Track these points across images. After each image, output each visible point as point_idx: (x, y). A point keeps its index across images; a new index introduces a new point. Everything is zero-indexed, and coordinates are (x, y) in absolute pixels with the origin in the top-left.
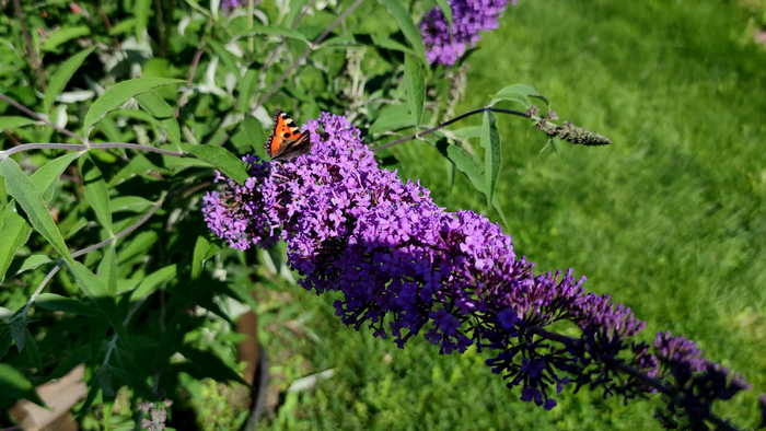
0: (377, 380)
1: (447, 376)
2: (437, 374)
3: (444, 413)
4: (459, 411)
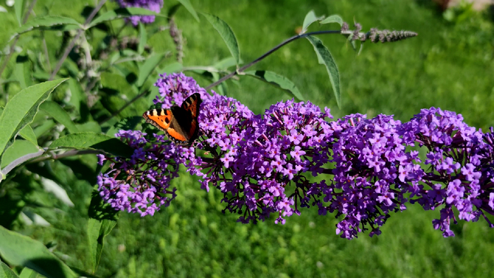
0: (125, 265)
1: (169, 241)
2: (163, 243)
3: (179, 266)
4: (188, 259)
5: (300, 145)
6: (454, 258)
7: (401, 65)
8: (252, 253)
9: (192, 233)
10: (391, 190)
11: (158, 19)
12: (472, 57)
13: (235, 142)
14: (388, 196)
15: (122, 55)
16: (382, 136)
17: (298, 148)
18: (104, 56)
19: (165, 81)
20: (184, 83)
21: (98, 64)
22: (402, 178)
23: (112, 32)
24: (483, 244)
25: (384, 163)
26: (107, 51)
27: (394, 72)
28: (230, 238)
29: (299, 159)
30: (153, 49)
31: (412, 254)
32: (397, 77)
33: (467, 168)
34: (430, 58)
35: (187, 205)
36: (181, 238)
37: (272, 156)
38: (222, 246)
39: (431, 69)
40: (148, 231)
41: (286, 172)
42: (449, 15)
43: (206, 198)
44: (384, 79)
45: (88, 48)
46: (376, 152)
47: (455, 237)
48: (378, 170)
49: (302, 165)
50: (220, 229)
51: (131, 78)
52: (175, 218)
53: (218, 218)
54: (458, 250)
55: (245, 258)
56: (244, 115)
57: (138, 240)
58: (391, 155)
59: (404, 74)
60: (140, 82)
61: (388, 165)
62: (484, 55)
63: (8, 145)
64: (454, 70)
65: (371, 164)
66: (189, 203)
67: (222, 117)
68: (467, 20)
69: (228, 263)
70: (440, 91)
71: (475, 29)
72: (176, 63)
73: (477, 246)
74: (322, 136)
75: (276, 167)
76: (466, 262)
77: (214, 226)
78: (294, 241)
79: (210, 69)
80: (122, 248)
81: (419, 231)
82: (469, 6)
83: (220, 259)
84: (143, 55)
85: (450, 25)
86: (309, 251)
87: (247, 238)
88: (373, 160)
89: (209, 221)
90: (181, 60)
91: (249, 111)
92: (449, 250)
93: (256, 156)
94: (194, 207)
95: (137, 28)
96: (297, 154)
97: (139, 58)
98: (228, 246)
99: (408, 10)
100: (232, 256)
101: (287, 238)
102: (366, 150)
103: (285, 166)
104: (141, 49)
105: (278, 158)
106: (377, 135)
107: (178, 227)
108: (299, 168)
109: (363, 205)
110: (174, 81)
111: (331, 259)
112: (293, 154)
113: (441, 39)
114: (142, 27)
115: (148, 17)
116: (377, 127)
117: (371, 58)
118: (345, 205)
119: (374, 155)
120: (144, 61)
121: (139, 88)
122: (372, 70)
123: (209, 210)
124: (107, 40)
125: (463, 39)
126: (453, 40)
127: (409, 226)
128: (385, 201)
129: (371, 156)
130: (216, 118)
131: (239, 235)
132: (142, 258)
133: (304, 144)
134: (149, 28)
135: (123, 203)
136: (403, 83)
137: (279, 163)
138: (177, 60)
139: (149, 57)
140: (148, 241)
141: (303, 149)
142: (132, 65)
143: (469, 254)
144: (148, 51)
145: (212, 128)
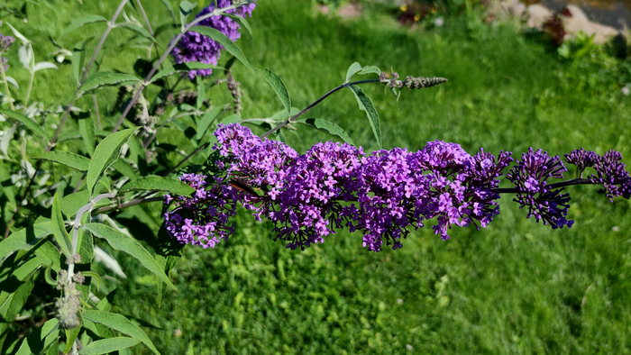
2: (226, 325)
4: (255, 345)
5: (333, 175)
6: (572, 338)
7: (507, 112)
8: (330, 336)
9: (260, 314)
10: (400, 205)
11: (215, 72)
12: (593, 100)
13: (281, 178)
14: (399, 210)
15: (179, 109)
16: (394, 163)
17: (330, 178)
18: (160, 111)
19: (223, 130)
20: (239, 131)
21: (155, 120)
22: (408, 195)
23: (166, 86)
24: (605, 322)
25: (394, 184)
26: (163, 105)
27: (498, 121)
28: (304, 319)
29: (331, 187)
30: (211, 102)
31: (521, 335)
32: (502, 127)
33: (455, 184)
34: (542, 102)
35: (253, 281)
36: (246, 319)
37: (310, 186)
38: (295, 328)
39: (542, 116)
40: (209, 313)
41: (322, 198)
42: (564, 51)
43: (276, 273)
44: (486, 130)
45: (145, 103)
46: (388, 176)
47: (572, 315)
48: (389, 189)
49: (335, 192)
50: (292, 308)
51: (190, 133)
52: (239, 297)
53: (289, 296)
54: (575, 329)
55: (322, 341)
56: (290, 156)
57: (196, 324)
58: (399, 178)
59: (510, 123)
60: (199, 136)
61: (397, 185)
62: (609, 96)
63: (99, 179)
64: (571, 115)
65: (384, 185)
66: (256, 280)
67: (271, 158)
68: (587, 55)
69: (301, 349)
70: (554, 141)
71: (597, 67)
72: (234, 115)
73: (599, 323)
74: (351, 168)
75: (313, 194)
76: (586, 343)
77: (284, 305)
78: (379, 321)
79: (268, 120)
80: (179, 333)
81: (528, 306)
82: (587, 39)
83: (293, 343)
84: (201, 109)
85: (566, 62)
86: (398, 333)
87: (324, 319)
88: (385, 182)
89: (279, 300)
90: (239, 113)
91: (295, 153)
92: (566, 329)
93: (297, 187)
94: (261, 283)
95: (194, 81)
96: (330, 182)
97: (197, 112)
98: (302, 329)
99: (516, 46)
100: (307, 340)
101: (371, 318)
102: (381, 174)
103: (321, 194)
104: (199, 104)
105: (315, 187)
106: (390, 163)
107: (242, 308)
108: (332, 194)
109: (382, 220)
110: (232, 131)
111: (423, 341)
112: (326, 183)
113: (557, 79)
114: (199, 79)
115: (206, 70)
116: (390, 157)
117: (470, 105)
118: (368, 221)
119: (386, 178)
120: (202, 115)
121: (199, 141)
122: (472, 118)
123: (278, 287)
124: (163, 95)
125: (583, 77)
126: (570, 80)
127: (517, 302)
128: (396, 215)
129: (384, 179)
130: (266, 158)
131: (314, 316)
132: (202, 343)
133: (336, 175)
134: (205, 81)
135: (187, 236)
136: (509, 133)
137: (316, 191)
138: (235, 112)
139: (208, 110)
140: (209, 323)
141: (335, 178)
142: (190, 119)
143: (589, 334)
144: (206, 105)
145: (262, 166)
